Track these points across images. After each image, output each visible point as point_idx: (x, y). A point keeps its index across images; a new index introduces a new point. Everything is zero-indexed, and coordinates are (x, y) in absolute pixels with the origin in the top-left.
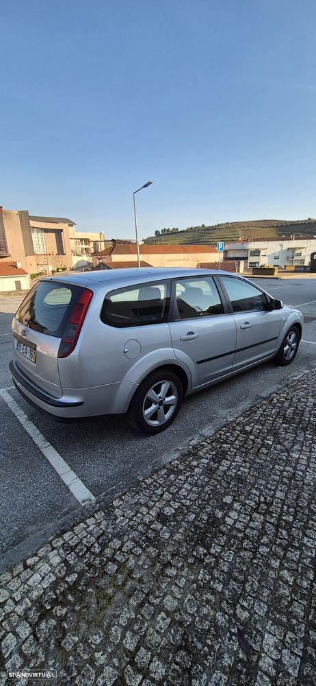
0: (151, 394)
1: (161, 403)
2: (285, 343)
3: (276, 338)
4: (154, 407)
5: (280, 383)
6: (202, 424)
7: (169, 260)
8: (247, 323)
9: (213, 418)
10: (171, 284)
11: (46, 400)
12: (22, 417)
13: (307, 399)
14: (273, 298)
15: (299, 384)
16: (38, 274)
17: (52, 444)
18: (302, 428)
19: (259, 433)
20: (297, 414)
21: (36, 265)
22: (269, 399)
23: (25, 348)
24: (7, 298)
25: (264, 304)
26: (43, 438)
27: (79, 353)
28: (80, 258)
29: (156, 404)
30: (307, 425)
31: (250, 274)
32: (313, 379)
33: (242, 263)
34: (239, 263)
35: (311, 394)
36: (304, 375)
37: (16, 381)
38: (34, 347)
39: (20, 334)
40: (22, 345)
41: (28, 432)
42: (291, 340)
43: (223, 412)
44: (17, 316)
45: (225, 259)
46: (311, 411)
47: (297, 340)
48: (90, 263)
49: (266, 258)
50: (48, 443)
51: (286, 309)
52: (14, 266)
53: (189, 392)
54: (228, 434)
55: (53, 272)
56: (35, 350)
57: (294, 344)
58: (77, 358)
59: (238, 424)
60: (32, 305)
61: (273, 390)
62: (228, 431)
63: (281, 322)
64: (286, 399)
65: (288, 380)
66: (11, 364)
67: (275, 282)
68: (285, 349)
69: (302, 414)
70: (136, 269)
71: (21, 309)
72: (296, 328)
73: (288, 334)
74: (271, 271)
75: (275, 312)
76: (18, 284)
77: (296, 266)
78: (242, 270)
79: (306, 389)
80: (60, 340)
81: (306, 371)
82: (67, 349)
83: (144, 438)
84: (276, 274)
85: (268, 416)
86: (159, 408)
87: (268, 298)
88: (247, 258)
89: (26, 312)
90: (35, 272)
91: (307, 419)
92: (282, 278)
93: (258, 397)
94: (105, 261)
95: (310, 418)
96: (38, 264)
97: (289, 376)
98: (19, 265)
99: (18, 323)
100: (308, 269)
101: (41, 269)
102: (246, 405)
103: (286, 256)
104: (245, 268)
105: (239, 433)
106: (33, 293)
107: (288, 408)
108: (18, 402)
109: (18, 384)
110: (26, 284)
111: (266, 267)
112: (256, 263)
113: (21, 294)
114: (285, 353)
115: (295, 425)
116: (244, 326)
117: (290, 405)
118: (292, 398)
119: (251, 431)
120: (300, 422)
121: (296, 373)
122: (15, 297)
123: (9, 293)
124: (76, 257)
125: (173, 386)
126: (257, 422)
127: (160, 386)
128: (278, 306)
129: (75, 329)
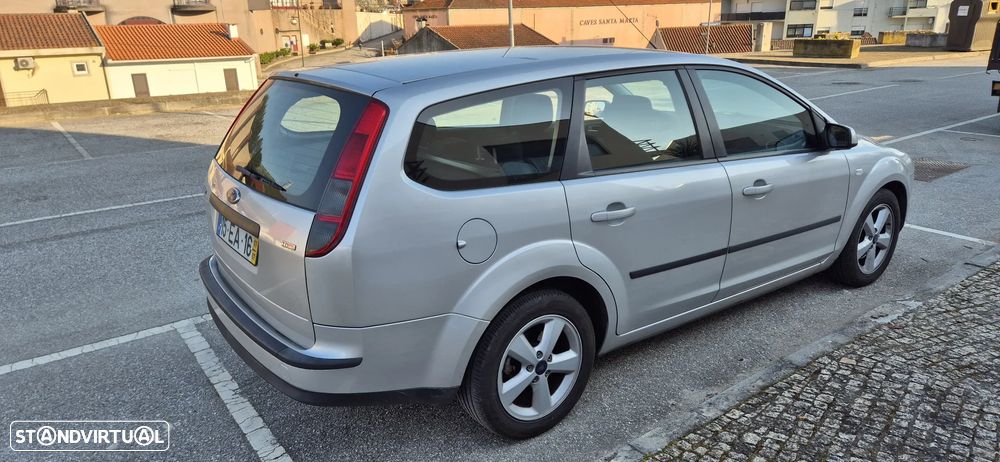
0: (519, 345)
1: (541, 367)
2: (859, 233)
3: (837, 219)
4: (524, 375)
5: (841, 331)
6: (640, 422)
7: (587, 23)
8: (760, 182)
9: (667, 409)
10: (573, 87)
11: (278, 350)
12: (226, 386)
13: (910, 373)
14: (831, 121)
15: (893, 334)
16: (277, 54)
17: (288, 452)
18: (891, 447)
19: (778, 452)
20: (881, 411)
21: (272, 32)
22: (811, 369)
23: (234, 230)
24: (204, 109)
25: (808, 137)
26: (271, 437)
27: (354, 246)
28: (375, 17)
29: (529, 368)
30: (904, 438)
31: (786, 54)
32: (929, 324)
33: (768, 27)
34: (760, 29)
35: (920, 361)
36: (905, 315)
37: (214, 304)
38: (254, 230)
39: (224, 199)
40: (228, 223)
41: (238, 421)
42: (878, 225)
43: (694, 396)
44: (222, 156)
45: (727, 16)
46: (918, 403)
47: (896, 223)
48: (397, 30)
49: (832, 14)
50: (281, 450)
51: (865, 146)
52: (222, 32)
53: (611, 342)
54: (701, 450)
55: (312, 48)
56: (257, 236)
57: (887, 236)
58: (350, 255)
59: (727, 427)
60: (257, 127)
61: (821, 348)
62: (701, 443)
63: (850, 180)
64: (854, 371)
65: (863, 323)
66: (204, 265)
67: (851, 76)
68: (861, 246)
69: (893, 412)
70: (504, 49)
71: (229, 138)
72: (894, 194)
73: (870, 210)
74: (842, 48)
75: (836, 156)
76: (231, 76)
77: (911, 36)
78: (766, 46)
79: (907, 348)
80: (311, 216)
81: (913, 305)
82: (327, 238)
83: (501, 446)
84: (855, 55)
85: (805, 410)
86: (537, 378)
87: (818, 120)
88: (781, 16)
89: (241, 147)
90: (271, 49)
91: (905, 424)
92: (872, 64)
93: (783, 364)
94: (433, 24)
95: (912, 423)
96: (277, 31)
97: (866, 316)
98: (234, 33)
99: (222, 173)
100: (942, 42)
101: (284, 42)
102: (750, 381)
103: (884, 8)
104: (776, 42)
105: (727, 447)
106: (261, 98)
107: (858, 394)
108: (219, 352)
109: (219, 311)
110: (249, 76)
111: (830, 37)
112: (804, 26)
113: (235, 102)
114: (859, 257)
115: (871, 438)
116: (752, 189)
117: (864, 388)
118: (871, 370)
119: (759, 446)
120: (887, 429)
121: (886, 308)
122: (221, 107)
123: (208, 98)
124: (365, 14)
125: (572, 329)
126: (775, 425)
127: (540, 327)
128: (844, 140)
129: (344, 192)
